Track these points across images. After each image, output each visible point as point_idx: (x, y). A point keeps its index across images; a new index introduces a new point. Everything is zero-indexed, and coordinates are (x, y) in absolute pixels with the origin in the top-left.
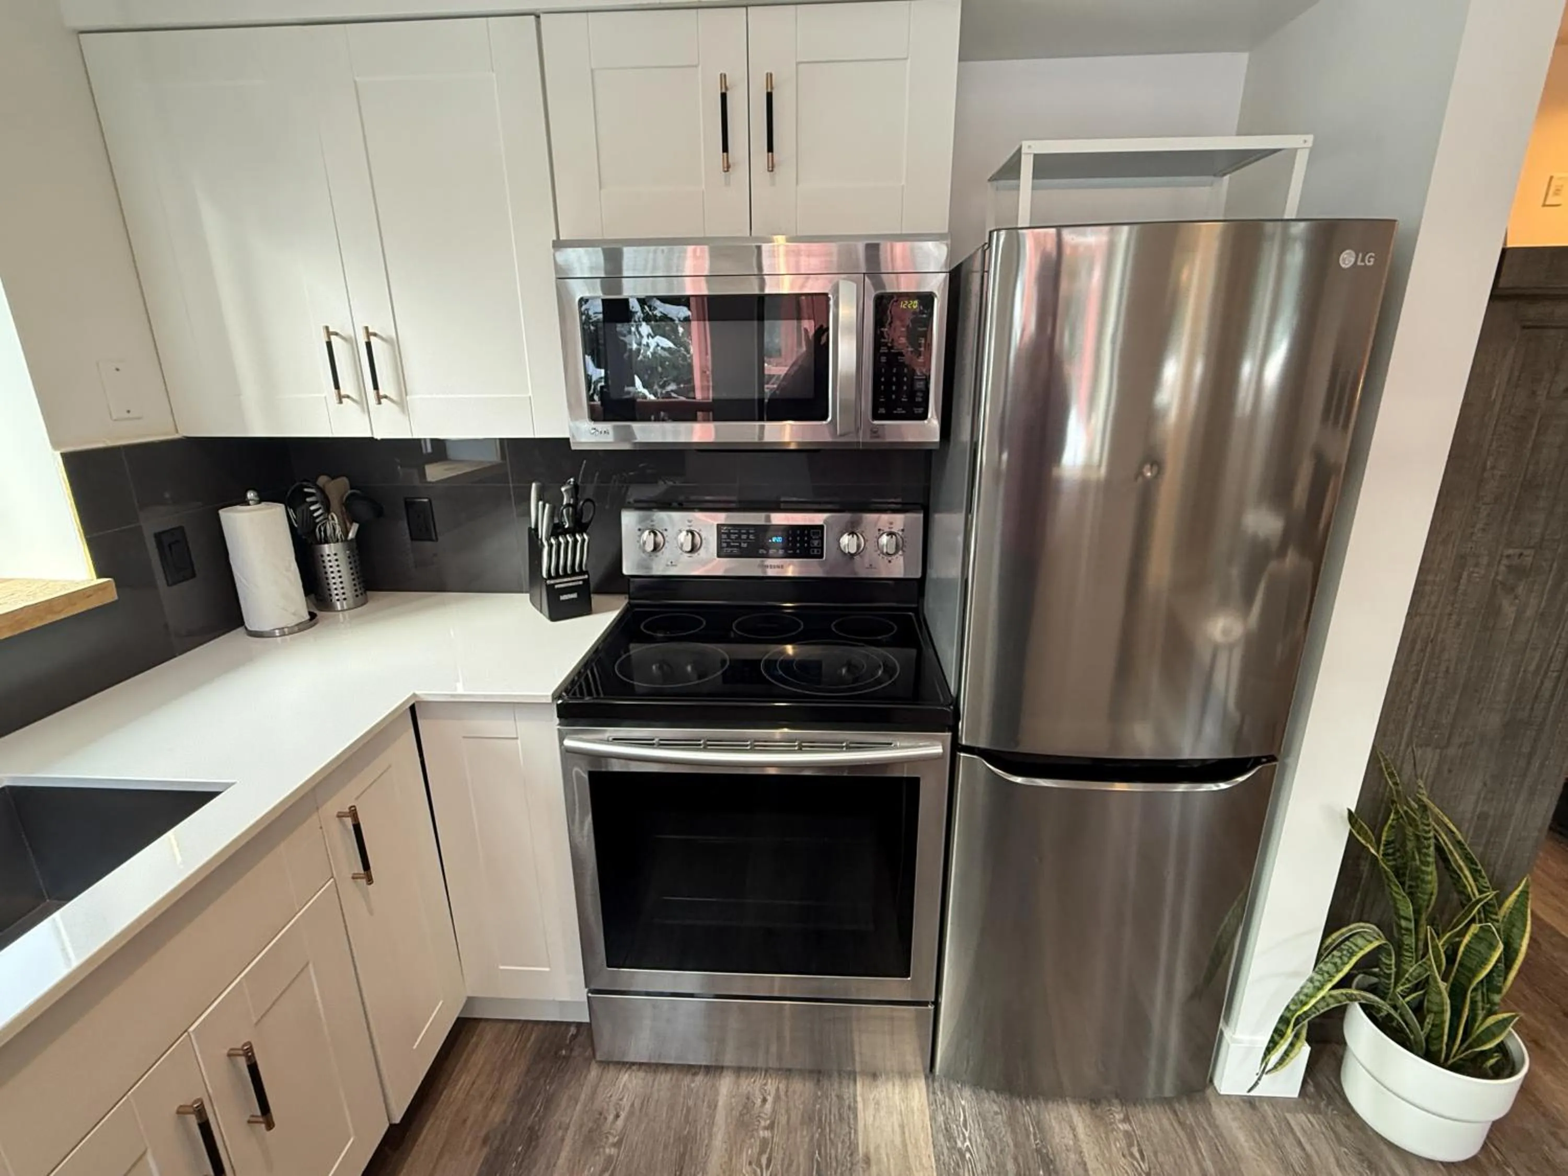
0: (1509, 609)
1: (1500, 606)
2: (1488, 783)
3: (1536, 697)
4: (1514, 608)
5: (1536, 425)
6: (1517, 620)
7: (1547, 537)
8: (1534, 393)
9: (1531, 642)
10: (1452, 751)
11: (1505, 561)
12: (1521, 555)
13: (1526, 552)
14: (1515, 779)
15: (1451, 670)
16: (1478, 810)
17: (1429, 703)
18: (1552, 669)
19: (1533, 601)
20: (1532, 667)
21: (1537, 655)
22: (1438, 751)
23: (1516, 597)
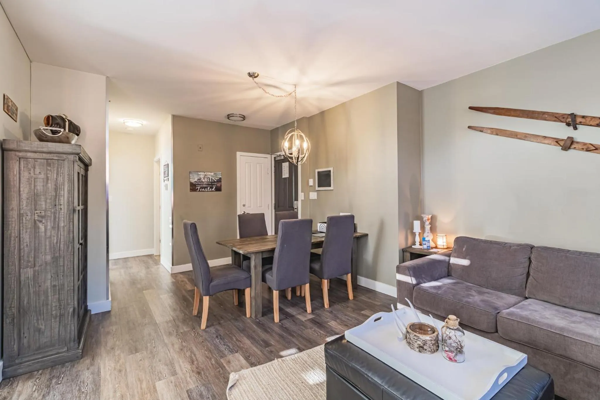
0: (42, 227)
1: (39, 226)
2: (53, 276)
3: (59, 250)
4: (44, 227)
5: (33, 180)
6: (46, 229)
7: (47, 208)
8: (30, 173)
9: (52, 235)
10: (37, 268)
11: (36, 214)
12: (40, 213)
13: (42, 212)
14: (61, 273)
15: (28, 245)
16: (52, 285)
17: (24, 255)
18: (61, 241)
19: (49, 224)
20: (55, 241)
21: (55, 238)
22: (32, 269)
23: (43, 223)
